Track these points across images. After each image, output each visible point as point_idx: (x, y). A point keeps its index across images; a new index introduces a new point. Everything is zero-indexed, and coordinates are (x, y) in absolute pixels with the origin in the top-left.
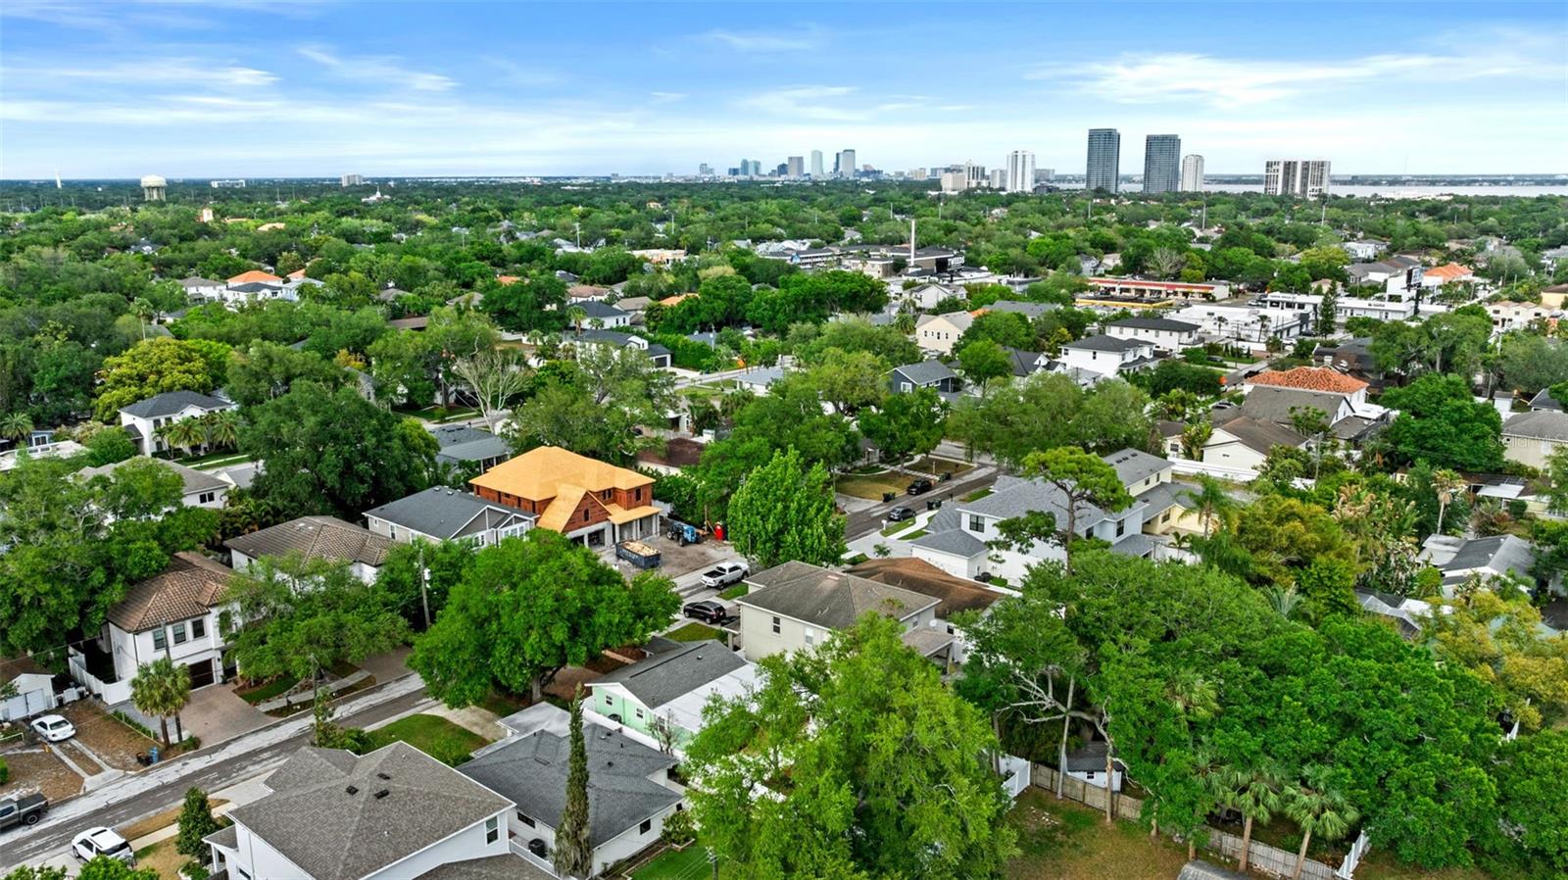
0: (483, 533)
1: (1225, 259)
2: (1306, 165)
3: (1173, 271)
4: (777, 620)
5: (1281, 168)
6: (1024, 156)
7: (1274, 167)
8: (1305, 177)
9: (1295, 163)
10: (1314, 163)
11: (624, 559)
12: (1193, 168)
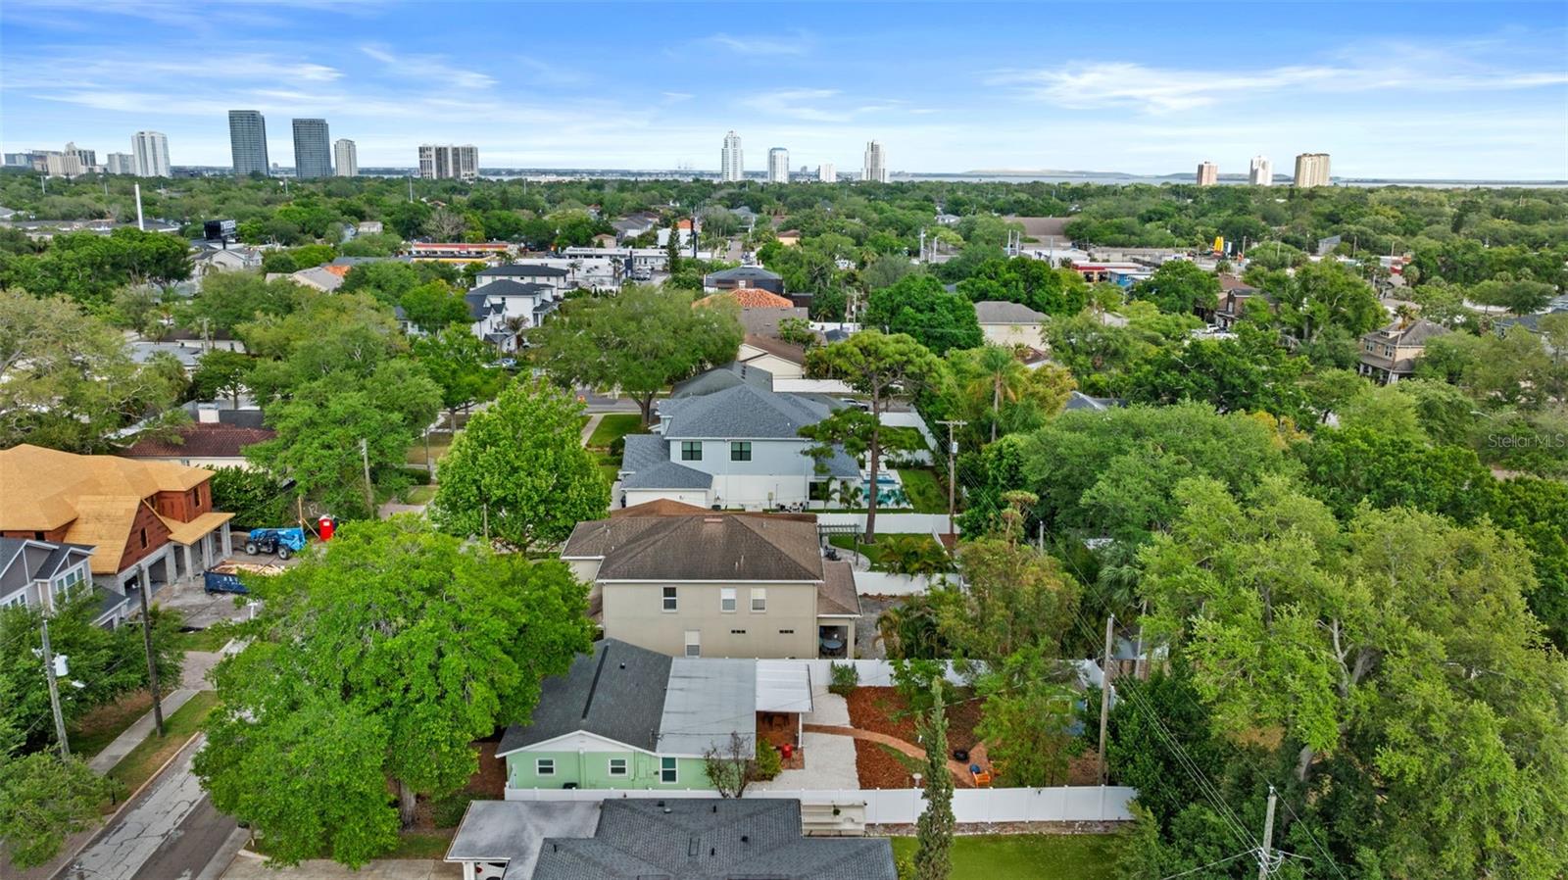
0: (22, 591)
1: (499, 220)
2: (456, 151)
3: (454, 233)
4: (670, 592)
5: (433, 153)
6: (153, 138)
7: (428, 153)
8: (456, 162)
9: (445, 149)
10: (464, 149)
11: (223, 592)
12: (346, 154)
